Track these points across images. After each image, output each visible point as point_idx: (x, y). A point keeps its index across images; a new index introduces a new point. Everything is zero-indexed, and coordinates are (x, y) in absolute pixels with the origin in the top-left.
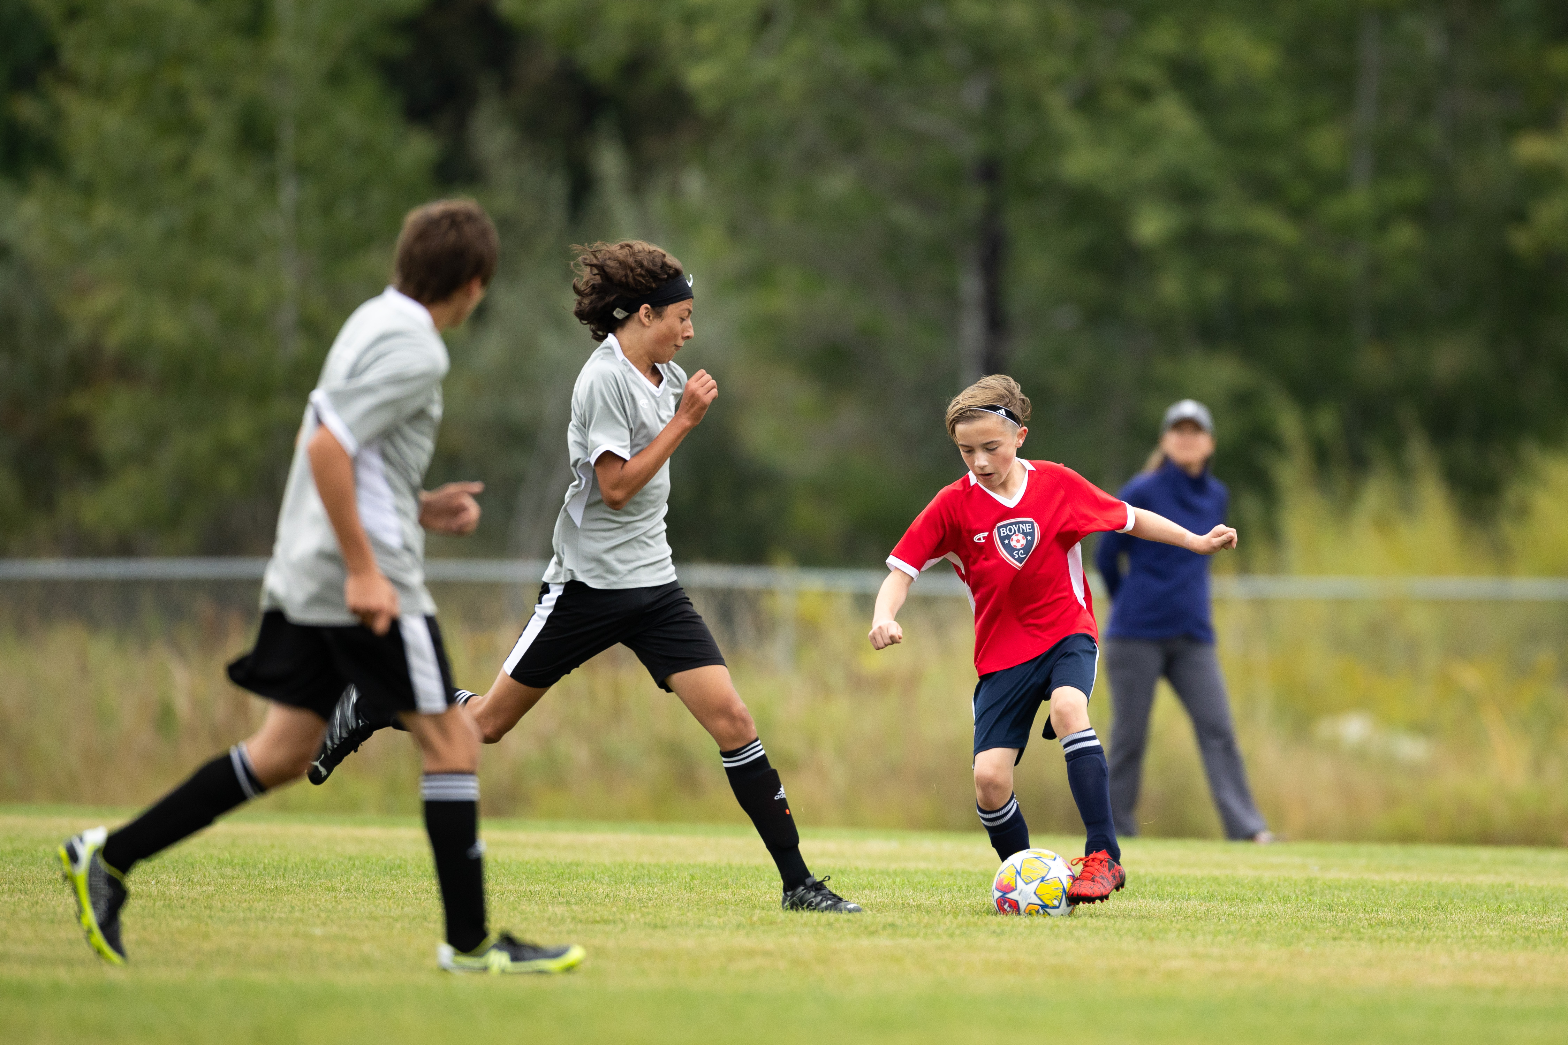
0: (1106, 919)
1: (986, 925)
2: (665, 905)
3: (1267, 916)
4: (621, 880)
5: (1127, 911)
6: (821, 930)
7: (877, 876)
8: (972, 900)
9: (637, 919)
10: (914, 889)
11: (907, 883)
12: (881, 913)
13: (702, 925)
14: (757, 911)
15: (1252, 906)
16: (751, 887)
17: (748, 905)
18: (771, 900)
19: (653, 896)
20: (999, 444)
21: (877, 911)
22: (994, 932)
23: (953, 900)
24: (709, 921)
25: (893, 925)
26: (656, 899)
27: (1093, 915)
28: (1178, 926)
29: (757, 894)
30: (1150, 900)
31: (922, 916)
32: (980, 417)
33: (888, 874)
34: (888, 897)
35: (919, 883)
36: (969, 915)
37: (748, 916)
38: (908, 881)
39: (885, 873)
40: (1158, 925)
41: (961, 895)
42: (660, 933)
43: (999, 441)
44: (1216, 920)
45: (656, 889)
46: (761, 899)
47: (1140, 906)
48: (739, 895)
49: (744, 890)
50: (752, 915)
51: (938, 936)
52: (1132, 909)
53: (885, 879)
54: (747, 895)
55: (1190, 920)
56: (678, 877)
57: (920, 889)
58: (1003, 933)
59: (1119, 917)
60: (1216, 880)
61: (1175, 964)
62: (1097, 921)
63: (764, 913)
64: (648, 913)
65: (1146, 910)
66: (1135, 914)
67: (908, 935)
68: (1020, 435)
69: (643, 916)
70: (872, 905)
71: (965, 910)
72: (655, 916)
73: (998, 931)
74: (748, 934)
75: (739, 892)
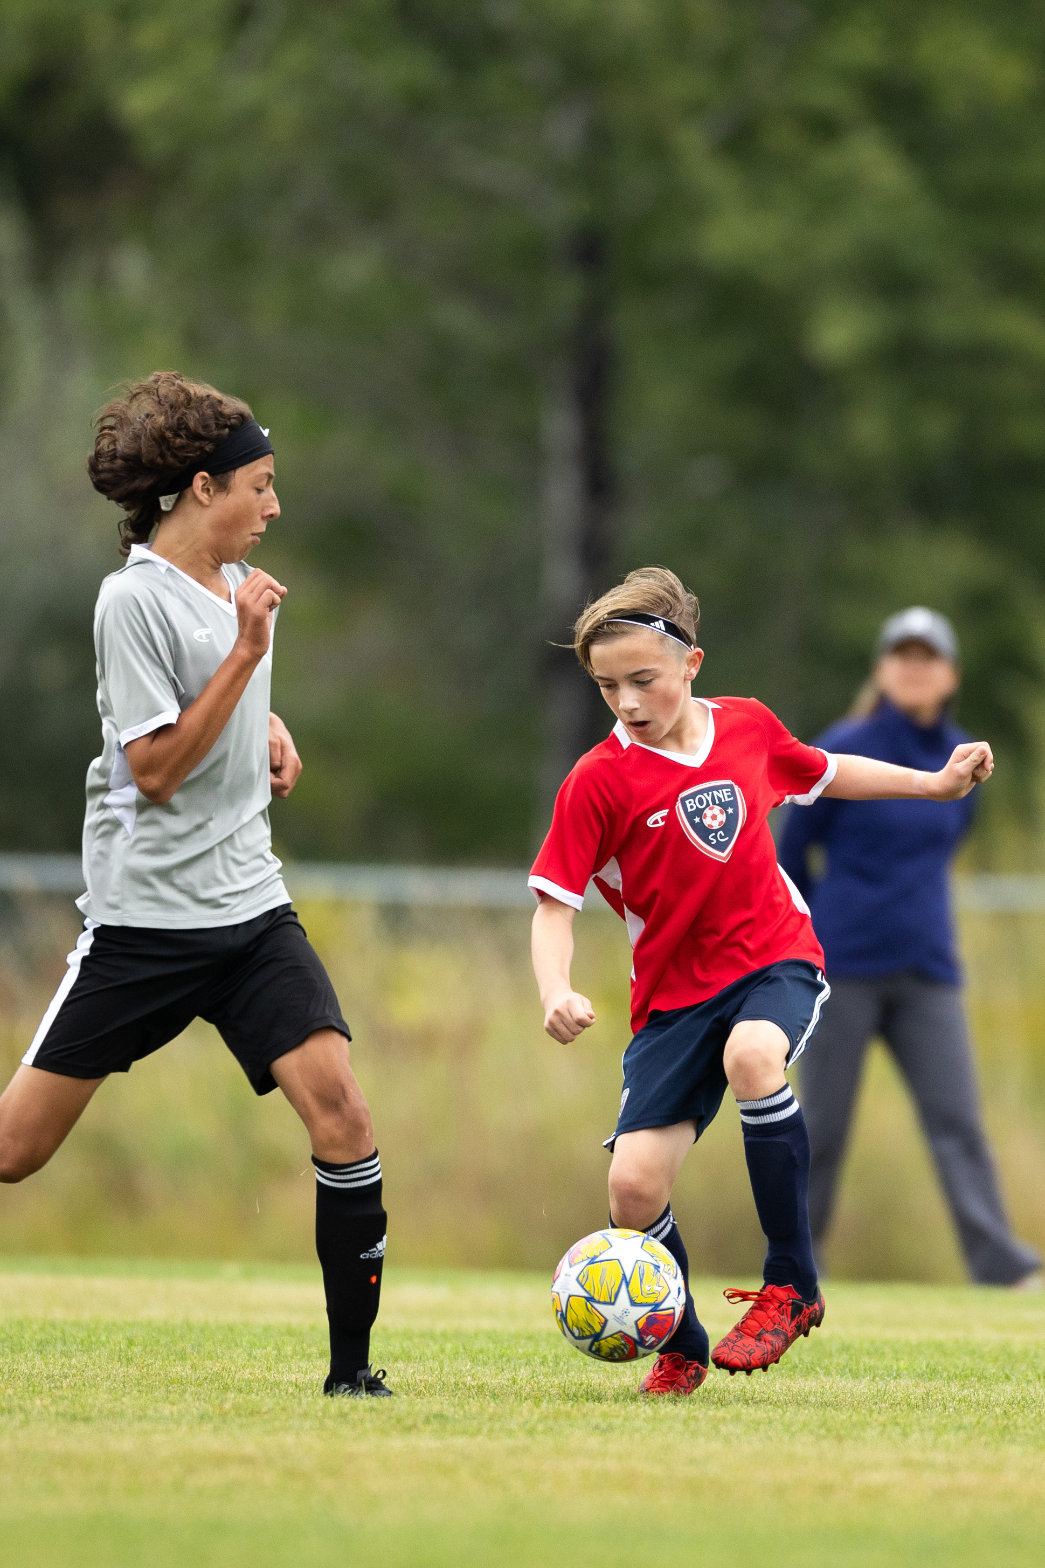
0: (769, 1407)
1: (584, 1416)
2: (88, 1386)
3: (1019, 1403)
4: (21, 1347)
5: (803, 1394)
6: (329, 1423)
7: (416, 1340)
8: (562, 1378)
9: (45, 1407)
10: (473, 1360)
11: (462, 1350)
12: (421, 1398)
13: (145, 1416)
14: (231, 1395)
15: (996, 1386)
16: (222, 1358)
17: (216, 1384)
18: (252, 1378)
19: (69, 1372)
20: (656, 675)
21: (416, 1395)
22: (597, 1427)
23: (533, 1377)
24: (156, 1410)
25: (440, 1416)
26: (74, 1375)
27: (750, 1401)
28: (882, 1419)
29: (230, 1368)
30: (838, 1378)
31: (486, 1402)
32: (624, 633)
33: (433, 1337)
34: (433, 1374)
35: (481, 1351)
36: (558, 1402)
37: (217, 1402)
38: (464, 1348)
39: (429, 1335)
40: (851, 1416)
41: (544, 1370)
42: (81, 1428)
43: (654, 670)
44: (941, 1408)
45: (74, 1360)
46: (237, 1376)
47: (823, 1387)
48: (203, 1370)
49: (211, 1362)
50: (222, 1401)
51: (510, 1433)
52: (811, 1391)
53: (428, 1345)
54: (215, 1369)
55: (900, 1409)
56: (108, 1342)
57: (483, 1361)
58: (610, 1428)
59: (790, 1405)
60: (940, 1347)
61: (876, 1478)
62: (756, 1410)
63: (240, 1399)
64: (63, 1398)
65: (832, 1393)
66: (814, 1399)
67: (464, 1433)
68: (692, 661)
69: (54, 1402)
70: (408, 1385)
71: (552, 1392)
72: (73, 1402)
73: (604, 1426)
74: (216, 1429)
75: (202, 1365)
